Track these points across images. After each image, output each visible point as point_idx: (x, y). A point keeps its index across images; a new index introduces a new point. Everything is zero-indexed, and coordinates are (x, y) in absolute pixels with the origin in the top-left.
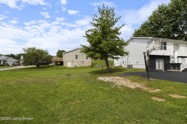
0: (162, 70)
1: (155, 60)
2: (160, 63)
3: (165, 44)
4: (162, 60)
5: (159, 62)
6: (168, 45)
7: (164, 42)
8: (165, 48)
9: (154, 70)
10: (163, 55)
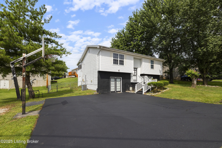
0: (120, 91)
1: (109, 78)
2: (117, 83)
3: (122, 57)
4: (120, 78)
5: (116, 81)
6: (126, 59)
7: (120, 54)
8: (122, 63)
9: (107, 92)
10: (118, 72)
